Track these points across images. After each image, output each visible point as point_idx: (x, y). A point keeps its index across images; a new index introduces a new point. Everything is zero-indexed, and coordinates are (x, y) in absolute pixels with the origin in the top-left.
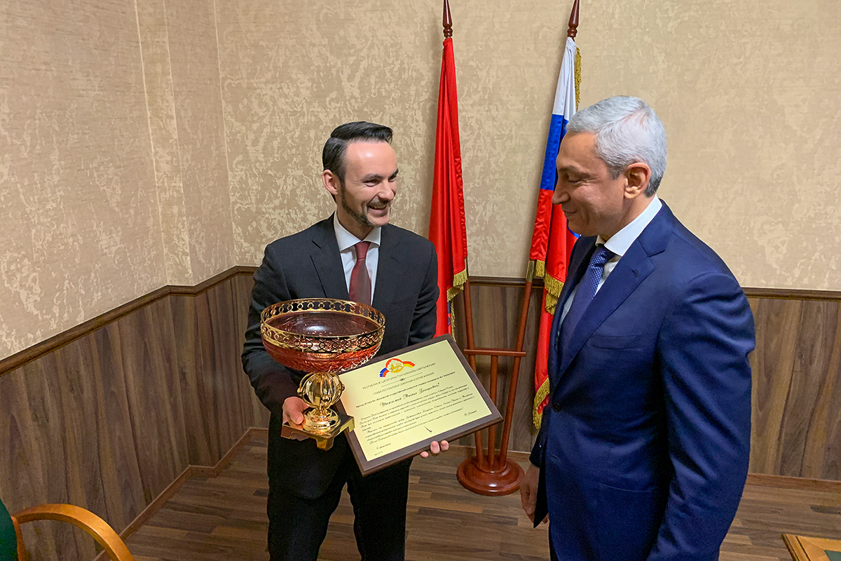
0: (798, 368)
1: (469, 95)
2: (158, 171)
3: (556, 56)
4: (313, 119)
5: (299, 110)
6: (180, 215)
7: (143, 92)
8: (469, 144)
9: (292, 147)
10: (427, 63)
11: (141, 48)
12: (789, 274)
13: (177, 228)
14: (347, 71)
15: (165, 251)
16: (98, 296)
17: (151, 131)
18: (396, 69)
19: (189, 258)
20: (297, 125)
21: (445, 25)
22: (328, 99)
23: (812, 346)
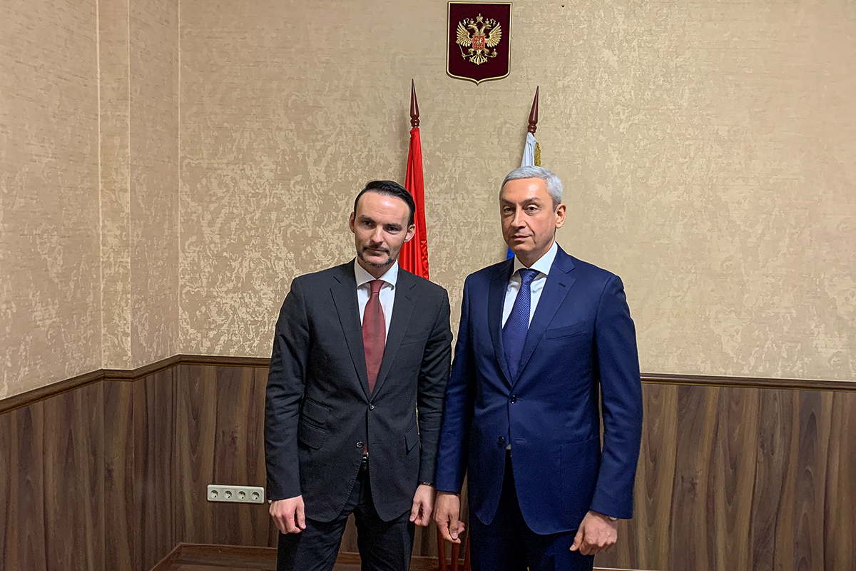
0: (761, 458)
1: (436, 183)
2: (104, 245)
3: (518, 151)
4: (276, 201)
5: (261, 192)
6: (125, 292)
7: (97, 164)
8: (435, 231)
9: (251, 229)
10: (395, 152)
11: (99, 121)
12: (745, 363)
13: (120, 306)
14: (314, 155)
15: (103, 331)
16: (25, 371)
17: (100, 204)
18: (363, 156)
19: (129, 339)
20: (258, 207)
21: (412, 115)
22: (292, 182)
23: (773, 436)
